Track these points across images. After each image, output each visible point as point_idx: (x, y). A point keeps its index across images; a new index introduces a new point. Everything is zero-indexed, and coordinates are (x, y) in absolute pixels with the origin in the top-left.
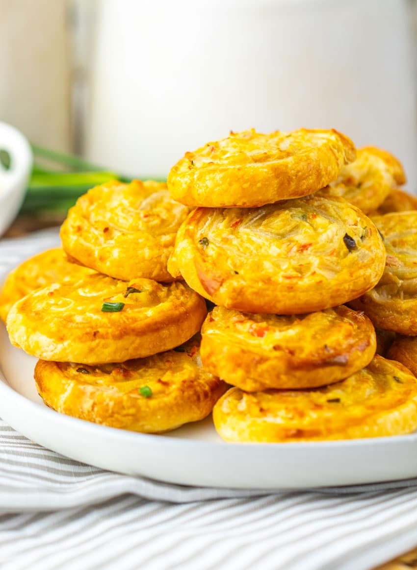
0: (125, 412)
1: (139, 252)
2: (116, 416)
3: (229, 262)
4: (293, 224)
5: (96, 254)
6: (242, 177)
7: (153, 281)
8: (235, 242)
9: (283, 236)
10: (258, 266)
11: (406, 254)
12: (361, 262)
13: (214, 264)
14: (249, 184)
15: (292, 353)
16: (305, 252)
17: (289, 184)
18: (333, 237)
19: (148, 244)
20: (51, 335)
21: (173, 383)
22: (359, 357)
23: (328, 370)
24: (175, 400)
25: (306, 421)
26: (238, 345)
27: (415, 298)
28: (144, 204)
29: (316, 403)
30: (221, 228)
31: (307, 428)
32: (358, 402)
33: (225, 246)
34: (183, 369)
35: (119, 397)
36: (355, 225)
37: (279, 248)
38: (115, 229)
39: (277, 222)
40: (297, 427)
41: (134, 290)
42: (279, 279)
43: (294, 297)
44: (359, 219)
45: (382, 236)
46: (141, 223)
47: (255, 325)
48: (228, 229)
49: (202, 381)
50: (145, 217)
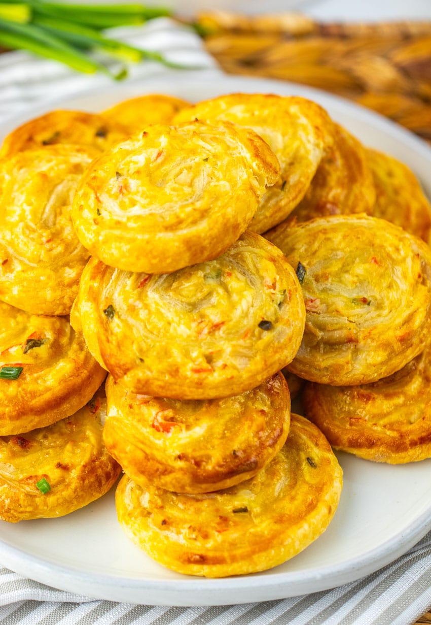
0: (21, 509)
1: (40, 294)
2: (12, 512)
3: (135, 347)
4: (206, 290)
6: (151, 252)
8: (143, 314)
9: (194, 306)
10: (166, 353)
11: (330, 292)
12: (276, 344)
13: (119, 346)
14: (159, 258)
15: (198, 464)
16: (217, 333)
17: (202, 252)
18: (248, 310)
19: (50, 284)
21: (73, 466)
24: (75, 492)
25: (210, 544)
26: (141, 446)
27: (335, 349)
28: (47, 210)
29: (221, 514)
30: (128, 288)
31: (211, 554)
32: (266, 508)
33: (131, 320)
34: (85, 439)
35: (15, 493)
36: (274, 287)
37: (190, 328)
38: (15, 258)
39: (189, 286)
40: (200, 553)
41: (34, 342)
42: (187, 371)
43: (203, 394)
44: (278, 278)
45: (304, 268)
46: (43, 252)
47: (160, 414)
48: (136, 292)
49: (104, 458)
50: (49, 241)
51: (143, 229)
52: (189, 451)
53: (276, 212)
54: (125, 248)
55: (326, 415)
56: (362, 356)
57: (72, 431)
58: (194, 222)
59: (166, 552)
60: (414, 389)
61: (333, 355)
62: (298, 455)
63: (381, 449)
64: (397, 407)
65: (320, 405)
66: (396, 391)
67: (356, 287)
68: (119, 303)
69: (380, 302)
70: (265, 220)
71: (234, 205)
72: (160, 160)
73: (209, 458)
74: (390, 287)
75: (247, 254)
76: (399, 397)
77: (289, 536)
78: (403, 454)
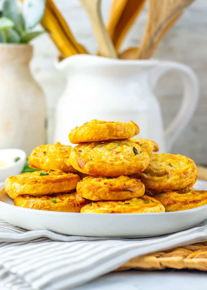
0: (45, 207)
1: (56, 159)
3: (89, 156)
4: (114, 147)
5: (40, 161)
6: (95, 128)
7: (61, 170)
8: (92, 151)
9: (110, 150)
10: (100, 158)
11: (158, 163)
12: (139, 158)
13: (83, 157)
14: (98, 130)
15: (111, 185)
16: (118, 154)
17: (113, 132)
18: (129, 150)
19: (60, 157)
20: (19, 183)
21: (65, 200)
22: (137, 190)
23: (125, 192)
24: (65, 205)
25: (116, 208)
31: (116, 211)
33: (88, 152)
35: (43, 202)
36: (138, 148)
37: (108, 153)
39: (108, 146)
40: (112, 210)
42: (107, 161)
46: (58, 151)
48: (90, 149)
52: (108, 182)
64: (184, 196)
68: (84, 150)
69: (175, 167)
73: (115, 185)
75: (128, 143)
78: (187, 205)
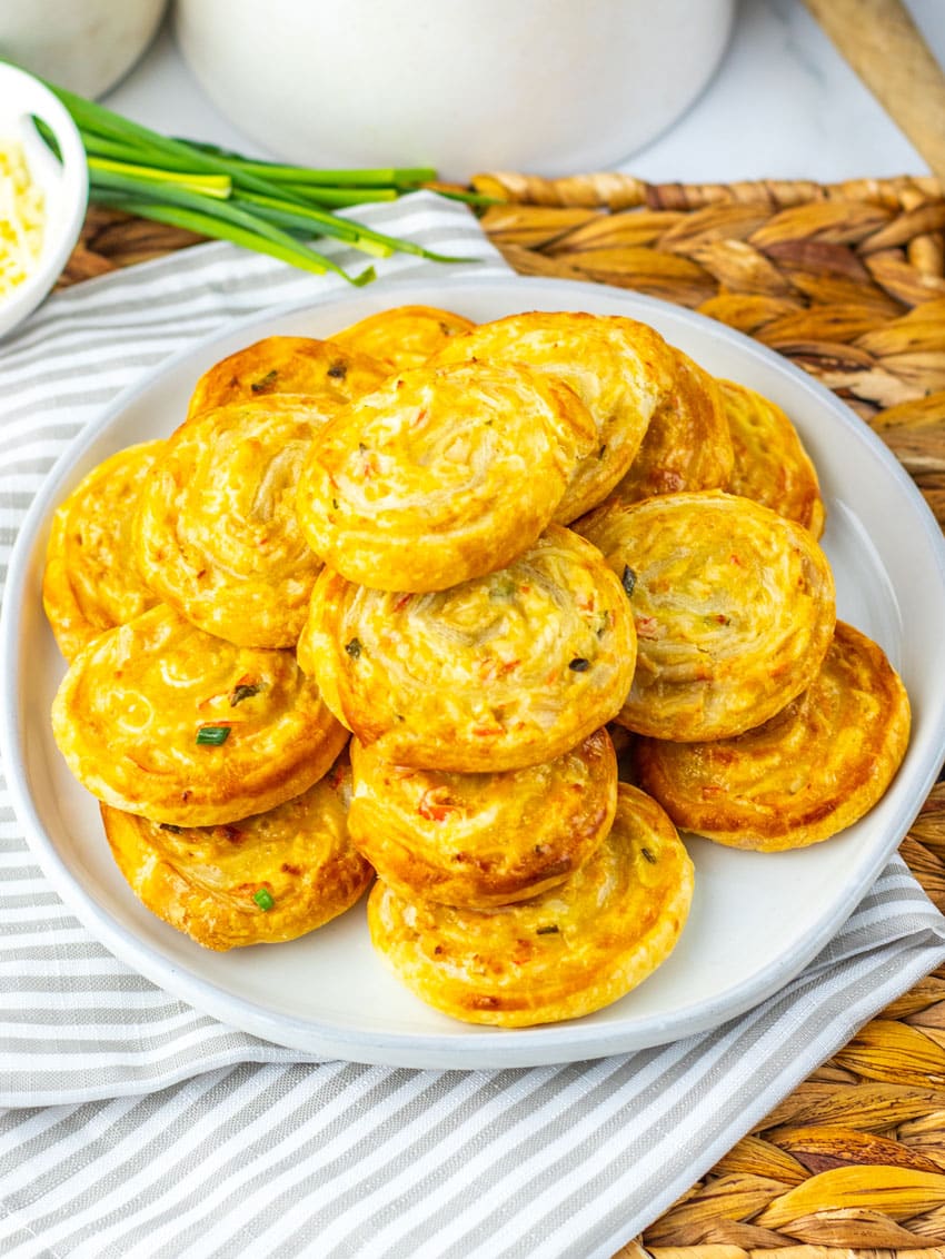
1: (254, 619)
2: (219, 936)
3: (391, 699)
4: (492, 614)
5: (187, 607)
6: (412, 564)
7: (274, 654)
8: (402, 651)
9: (475, 638)
10: (437, 707)
11: (671, 608)
12: (595, 691)
13: (369, 698)
14: (423, 573)
15: (485, 867)
16: (509, 677)
18: (554, 641)
19: (267, 605)
20: (118, 788)
21: (306, 869)
22: (588, 849)
23: (540, 885)
24: (309, 907)
25: (505, 981)
26: (403, 841)
27: (681, 690)
28: (261, 495)
29: (521, 937)
30: (380, 613)
31: (506, 996)
32: (585, 926)
33: (386, 661)
34: (322, 827)
35: (223, 911)
36: (590, 606)
37: (469, 670)
38: (216, 567)
39: (467, 609)
40: (490, 994)
41: (246, 690)
42: (467, 733)
43: (490, 765)
44: (596, 593)
45: (633, 574)
46: (256, 559)
47: (430, 794)
48: (391, 618)
49: (350, 855)
50: (264, 542)
51: (401, 531)
52: (472, 848)
53: (592, 491)
54: (375, 558)
55: (669, 783)
56: (719, 700)
57: (303, 816)
58: (474, 519)
59: (441, 993)
60: (795, 743)
61: (677, 699)
62: (629, 844)
63: (748, 833)
64: (771, 770)
65: (660, 768)
66: (769, 746)
67: (710, 598)
68: (368, 637)
69: (743, 620)
70: (577, 504)
71: (530, 492)
72: (423, 424)
73: (501, 857)
74: (758, 597)
75: (550, 559)
76: (773, 756)
77: (618, 967)
78: (779, 839)
